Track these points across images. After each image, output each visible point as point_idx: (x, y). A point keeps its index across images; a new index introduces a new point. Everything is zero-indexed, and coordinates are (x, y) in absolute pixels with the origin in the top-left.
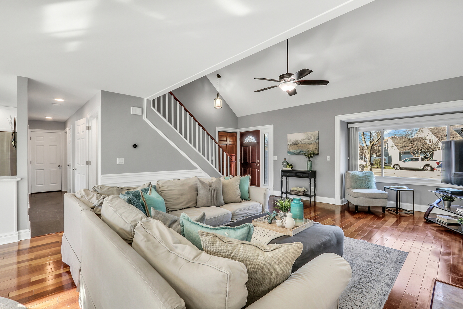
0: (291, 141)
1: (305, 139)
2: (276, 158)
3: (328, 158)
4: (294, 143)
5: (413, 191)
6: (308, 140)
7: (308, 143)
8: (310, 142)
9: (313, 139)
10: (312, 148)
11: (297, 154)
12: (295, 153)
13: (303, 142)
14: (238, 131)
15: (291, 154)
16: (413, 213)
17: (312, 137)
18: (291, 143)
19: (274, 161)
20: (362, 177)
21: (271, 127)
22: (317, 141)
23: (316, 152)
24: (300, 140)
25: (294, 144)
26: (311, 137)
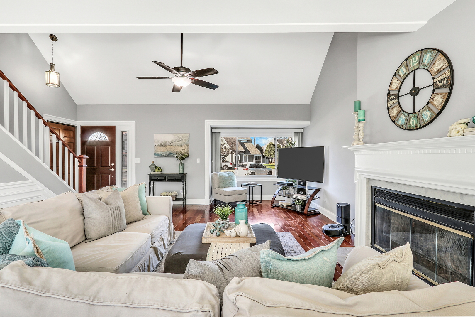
0: (158, 142)
1: (175, 140)
2: (138, 161)
3: (198, 161)
4: (162, 144)
5: (261, 186)
6: (179, 142)
7: (178, 145)
8: (181, 144)
9: (183, 141)
10: (182, 150)
11: (165, 157)
12: (163, 156)
13: (172, 144)
14: (78, 124)
15: (159, 156)
16: (261, 203)
17: (183, 139)
18: (159, 144)
19: (136, 164)
20: (228, 177)
21: (133, 124)
22: (188, 143)
23: (186, 154)
24: (170, 141)
25: (163, 146)
26: (181, 139)
